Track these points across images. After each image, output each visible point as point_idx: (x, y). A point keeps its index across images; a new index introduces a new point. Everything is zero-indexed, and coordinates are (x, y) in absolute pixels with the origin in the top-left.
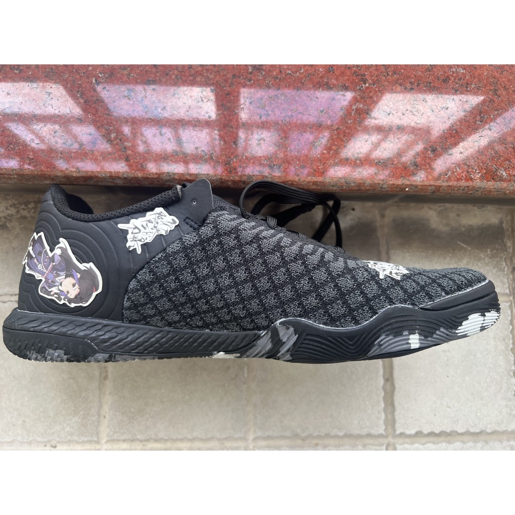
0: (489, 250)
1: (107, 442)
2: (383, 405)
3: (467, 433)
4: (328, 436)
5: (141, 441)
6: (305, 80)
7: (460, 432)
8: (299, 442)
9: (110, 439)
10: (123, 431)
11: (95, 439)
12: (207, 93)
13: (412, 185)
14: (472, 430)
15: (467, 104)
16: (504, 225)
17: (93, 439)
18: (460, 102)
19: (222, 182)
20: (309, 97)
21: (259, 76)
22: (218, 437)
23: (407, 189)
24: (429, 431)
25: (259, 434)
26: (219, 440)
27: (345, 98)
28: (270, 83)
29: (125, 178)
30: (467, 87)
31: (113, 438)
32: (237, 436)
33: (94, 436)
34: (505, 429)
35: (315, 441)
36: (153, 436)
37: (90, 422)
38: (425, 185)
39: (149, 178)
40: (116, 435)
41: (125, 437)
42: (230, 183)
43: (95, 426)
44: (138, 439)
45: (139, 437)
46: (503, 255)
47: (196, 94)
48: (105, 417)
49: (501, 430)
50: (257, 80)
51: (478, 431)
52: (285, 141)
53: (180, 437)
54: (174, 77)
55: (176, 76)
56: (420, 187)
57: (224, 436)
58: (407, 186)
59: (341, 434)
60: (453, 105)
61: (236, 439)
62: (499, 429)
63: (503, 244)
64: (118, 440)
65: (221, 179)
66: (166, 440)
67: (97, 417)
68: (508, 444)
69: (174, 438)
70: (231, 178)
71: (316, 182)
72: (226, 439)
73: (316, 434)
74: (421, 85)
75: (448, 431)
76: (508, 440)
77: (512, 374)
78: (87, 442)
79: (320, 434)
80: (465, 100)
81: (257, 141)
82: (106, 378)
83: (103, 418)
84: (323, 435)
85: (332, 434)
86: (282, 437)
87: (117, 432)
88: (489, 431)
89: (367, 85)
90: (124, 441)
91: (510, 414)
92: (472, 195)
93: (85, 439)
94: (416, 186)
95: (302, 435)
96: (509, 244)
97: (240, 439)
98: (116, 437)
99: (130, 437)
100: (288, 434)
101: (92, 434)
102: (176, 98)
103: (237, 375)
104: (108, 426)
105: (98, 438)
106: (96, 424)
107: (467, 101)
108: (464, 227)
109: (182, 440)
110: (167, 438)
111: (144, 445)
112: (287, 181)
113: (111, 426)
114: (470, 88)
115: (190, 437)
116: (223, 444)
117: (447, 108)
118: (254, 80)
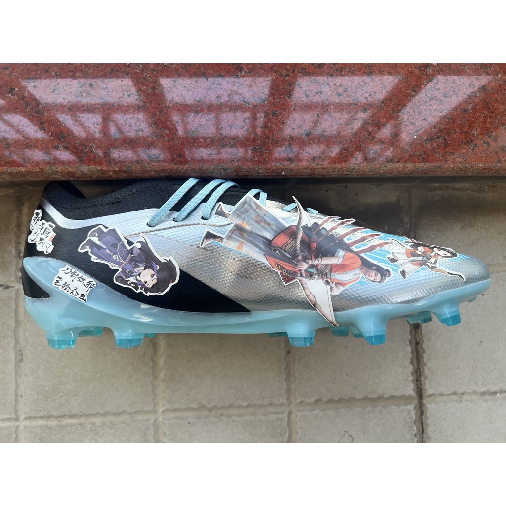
0: (386, 227)
1: (24, 419)
2: (285, 376)
3: (366, 399)
4: (231, 406)
5: (57, 417)
6: (182, 72)
7: (358, 398)
8: (206, 413)
9: (27, 416)
10: (38, 409)
11: (14, 416)
12: (86, 87)
13: (286, 169)
14: (370, 396)
15: (341, 88)
16: (401, 202)
17: (11, 416)
18: (334, 87)
19: (103, 173)
20: (185, 87)
21: (136, 69)
22: (129, 411)
23: (283, 173)
24: (329, 398)
25: (168, 406)
26: (129, 413)
27: (221, 87)
28: (148, 76)
29: (10, 173)
30: (341, 72)
31: (30, 415)
32: (146, 409)
33: (12, 413)
34: (401, 394)
35: (220, 412)
36: (67, 413)
37: (8, 401)
38: (300, 169)
39: (32, 172)
40: (32, 412)
41: (41, 414)
42: (111, 174)
43: (12, 405)
44: (53, 416)
45: (54, 414)
46: (400, 231)
47: (75, 90)
48: (22, 397)
49: (398, 395)
50: (135, 73)
51: (375, 396)
52: (163, 131)
53: (92, 413)
54: (53, 73)
55: (56, 73)
56: (295, 171)
57: (134, 410)
58: (283, 170)
59: (245, 404)
60: (328, 90)
61: (146, 412)
62: (396, 395)
63: (400, 220)
64: (35, 417)
65: (102, 170)
66: (80, 416)
67: (14, 396)
68: (405, 407)
69: (87, 413)
70: (112, 169)
71: (195, 169)
72: (136, 412)
73: (221, 405)
74: (296, 71)
75: (347, 398)
76: (405, 405)
77: (408, 343)
78: (7, 419)
79: (225, 405)
80: (340, 84)
81: (135, 133)
82: (21, 360)
83: (20, 397)
84: (228, 405)
85: (237, 405)
86: (189, 409)
87: (33, 410)
88: (386, 396)
89: (243, 73)
90: (41, 417)
91: (407, 380)
92: (348, 176)
93: (5, 417)
94: (291, 170)
95: (208, 406)
96: (406, 220)
97: (149, 412)
98: (32, 414)
99: (46, 413)
100: (195, 405)
101: (11, 412)
102: (56, 94)
103: (144, 354)
104: (25, 404)
105: (16, 415)
106: (14, 402)
107: (341, 85)
108: (362, 205)
109: (95, 415)
110: (80, 414)
111: (59, 421)
112: (166, 170)
113: (28, 405)
114: (345, 73)
115: (102, 413)
116: (134, 417)
117: (321, 93)
118: (131, 74)
